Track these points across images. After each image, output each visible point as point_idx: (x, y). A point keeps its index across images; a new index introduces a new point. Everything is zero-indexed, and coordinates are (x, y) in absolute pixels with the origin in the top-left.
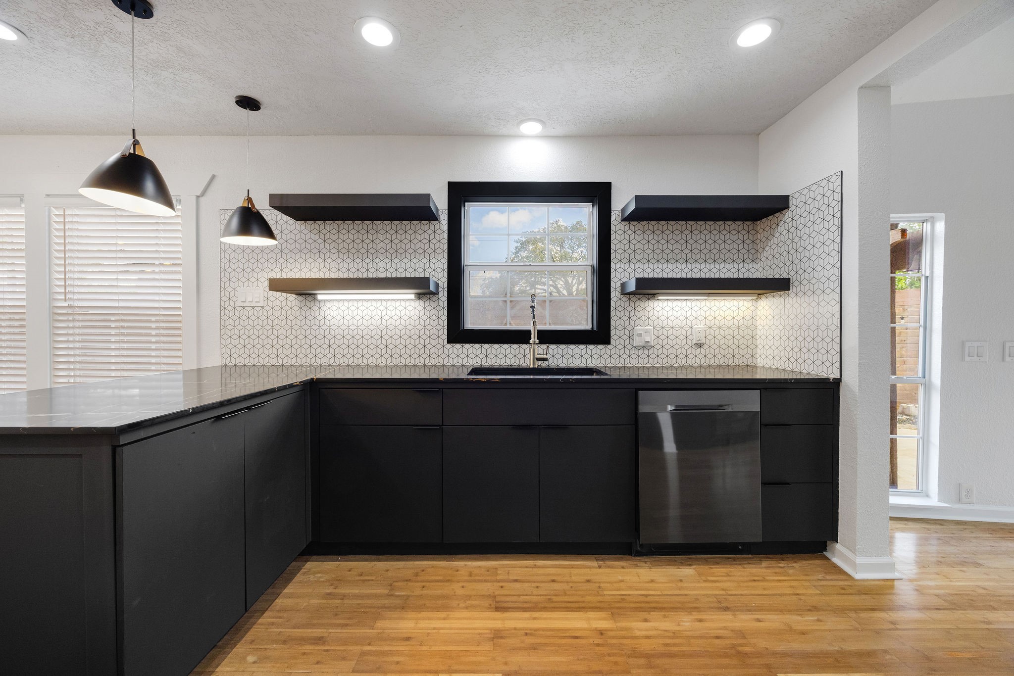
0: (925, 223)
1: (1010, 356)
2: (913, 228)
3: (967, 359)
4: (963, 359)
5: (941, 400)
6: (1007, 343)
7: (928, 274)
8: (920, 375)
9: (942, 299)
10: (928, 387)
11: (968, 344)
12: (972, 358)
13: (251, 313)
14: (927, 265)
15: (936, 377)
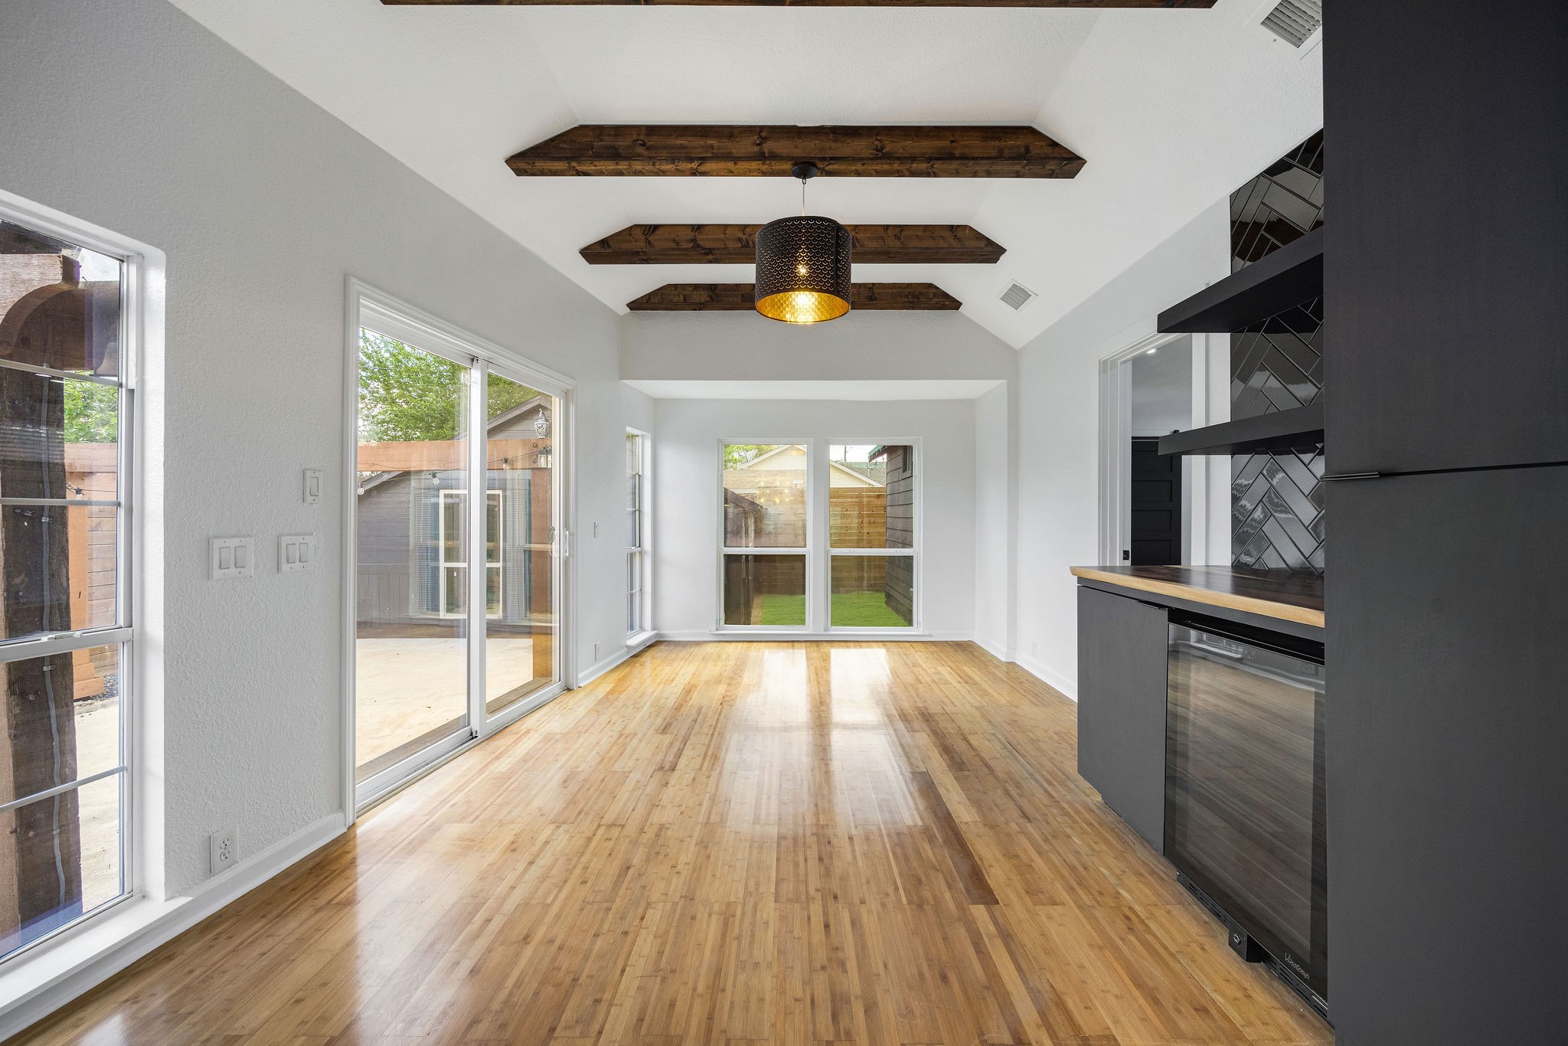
0: (125, 264)
1: (288, 562)
2: (95, 269)
3: (217, 573)
4: (209, 576)
5: (165, 671)
6: (283, 538)
7: (132, 384)
8: (121, 622)
9: (162, 444)
10: (137, 647)
11: (217, 544)
12: (226, 570)
14: (130, 363)
15: (155, 623)
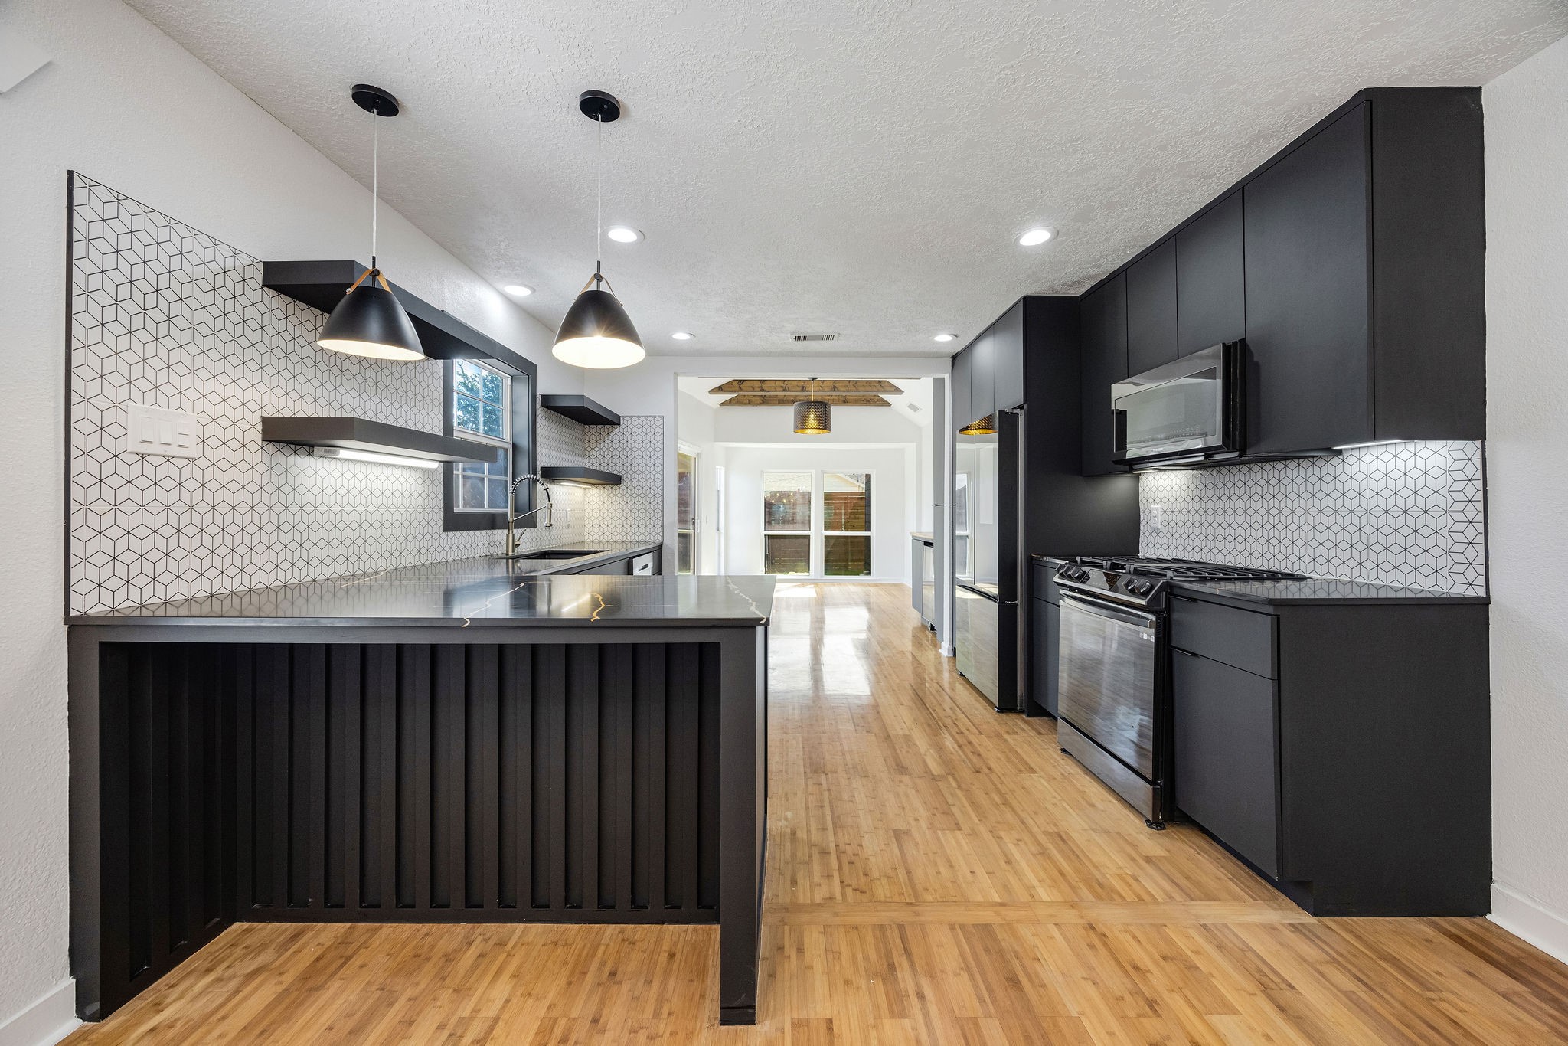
13: (162, 472)
